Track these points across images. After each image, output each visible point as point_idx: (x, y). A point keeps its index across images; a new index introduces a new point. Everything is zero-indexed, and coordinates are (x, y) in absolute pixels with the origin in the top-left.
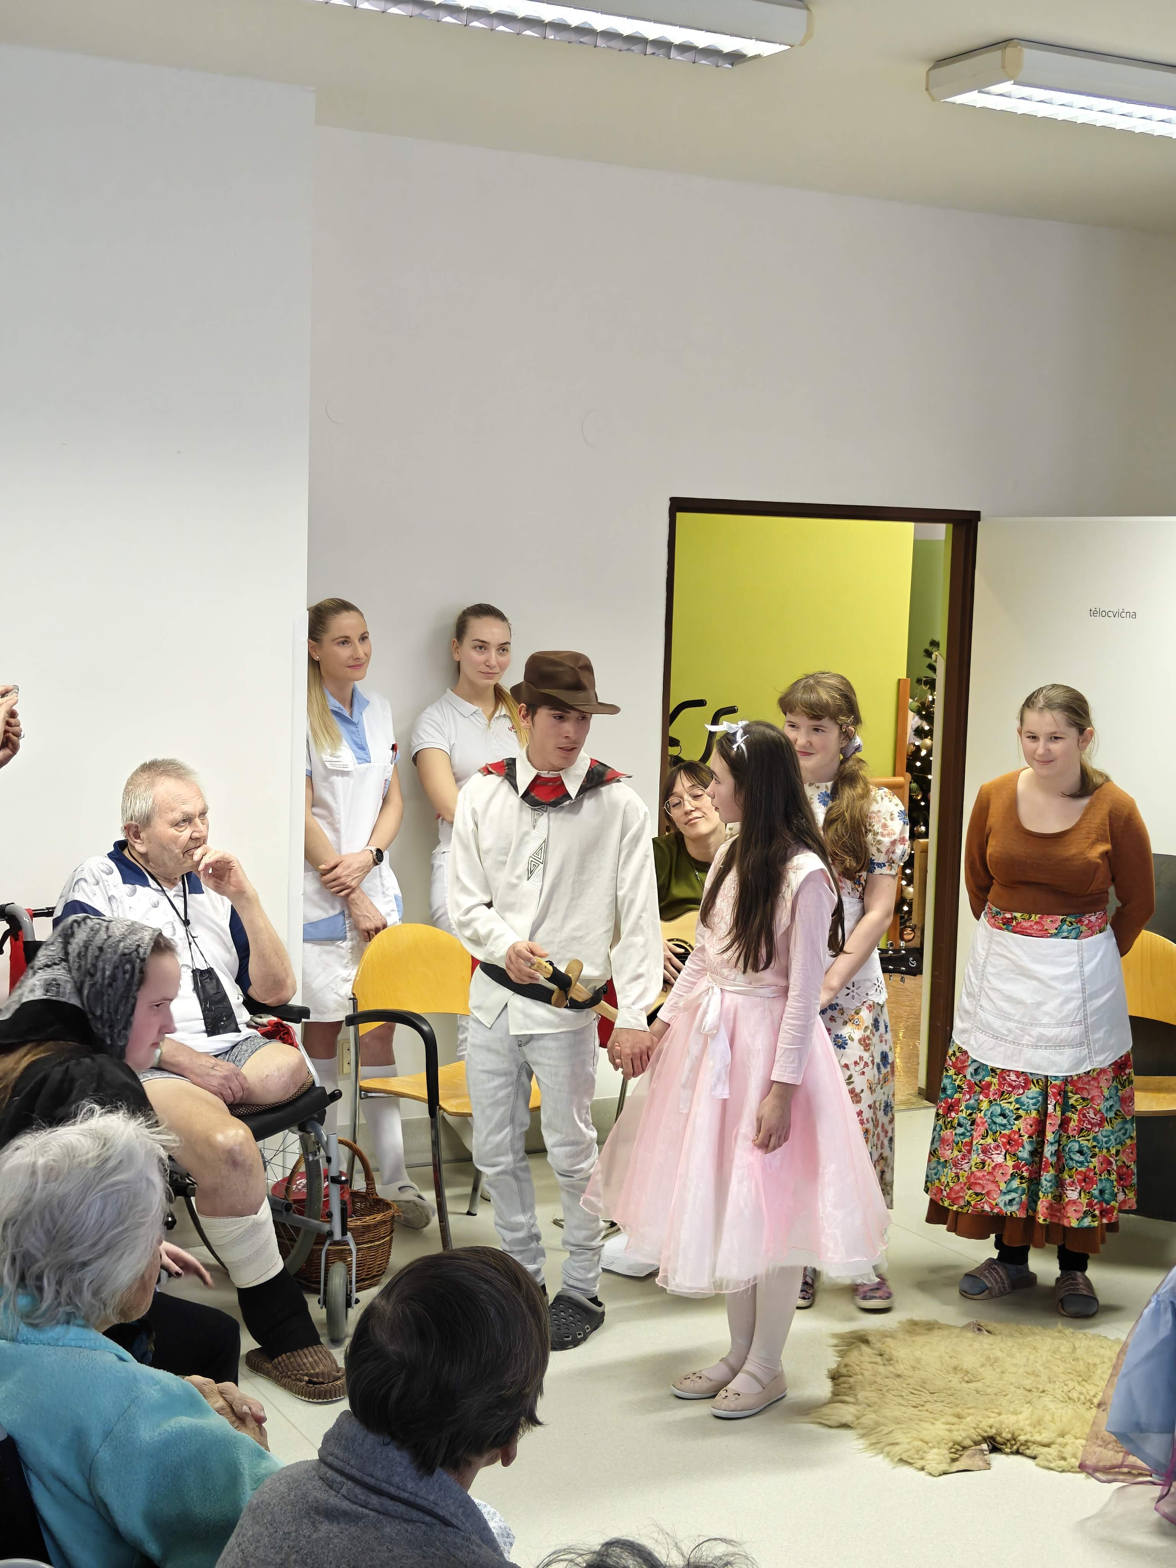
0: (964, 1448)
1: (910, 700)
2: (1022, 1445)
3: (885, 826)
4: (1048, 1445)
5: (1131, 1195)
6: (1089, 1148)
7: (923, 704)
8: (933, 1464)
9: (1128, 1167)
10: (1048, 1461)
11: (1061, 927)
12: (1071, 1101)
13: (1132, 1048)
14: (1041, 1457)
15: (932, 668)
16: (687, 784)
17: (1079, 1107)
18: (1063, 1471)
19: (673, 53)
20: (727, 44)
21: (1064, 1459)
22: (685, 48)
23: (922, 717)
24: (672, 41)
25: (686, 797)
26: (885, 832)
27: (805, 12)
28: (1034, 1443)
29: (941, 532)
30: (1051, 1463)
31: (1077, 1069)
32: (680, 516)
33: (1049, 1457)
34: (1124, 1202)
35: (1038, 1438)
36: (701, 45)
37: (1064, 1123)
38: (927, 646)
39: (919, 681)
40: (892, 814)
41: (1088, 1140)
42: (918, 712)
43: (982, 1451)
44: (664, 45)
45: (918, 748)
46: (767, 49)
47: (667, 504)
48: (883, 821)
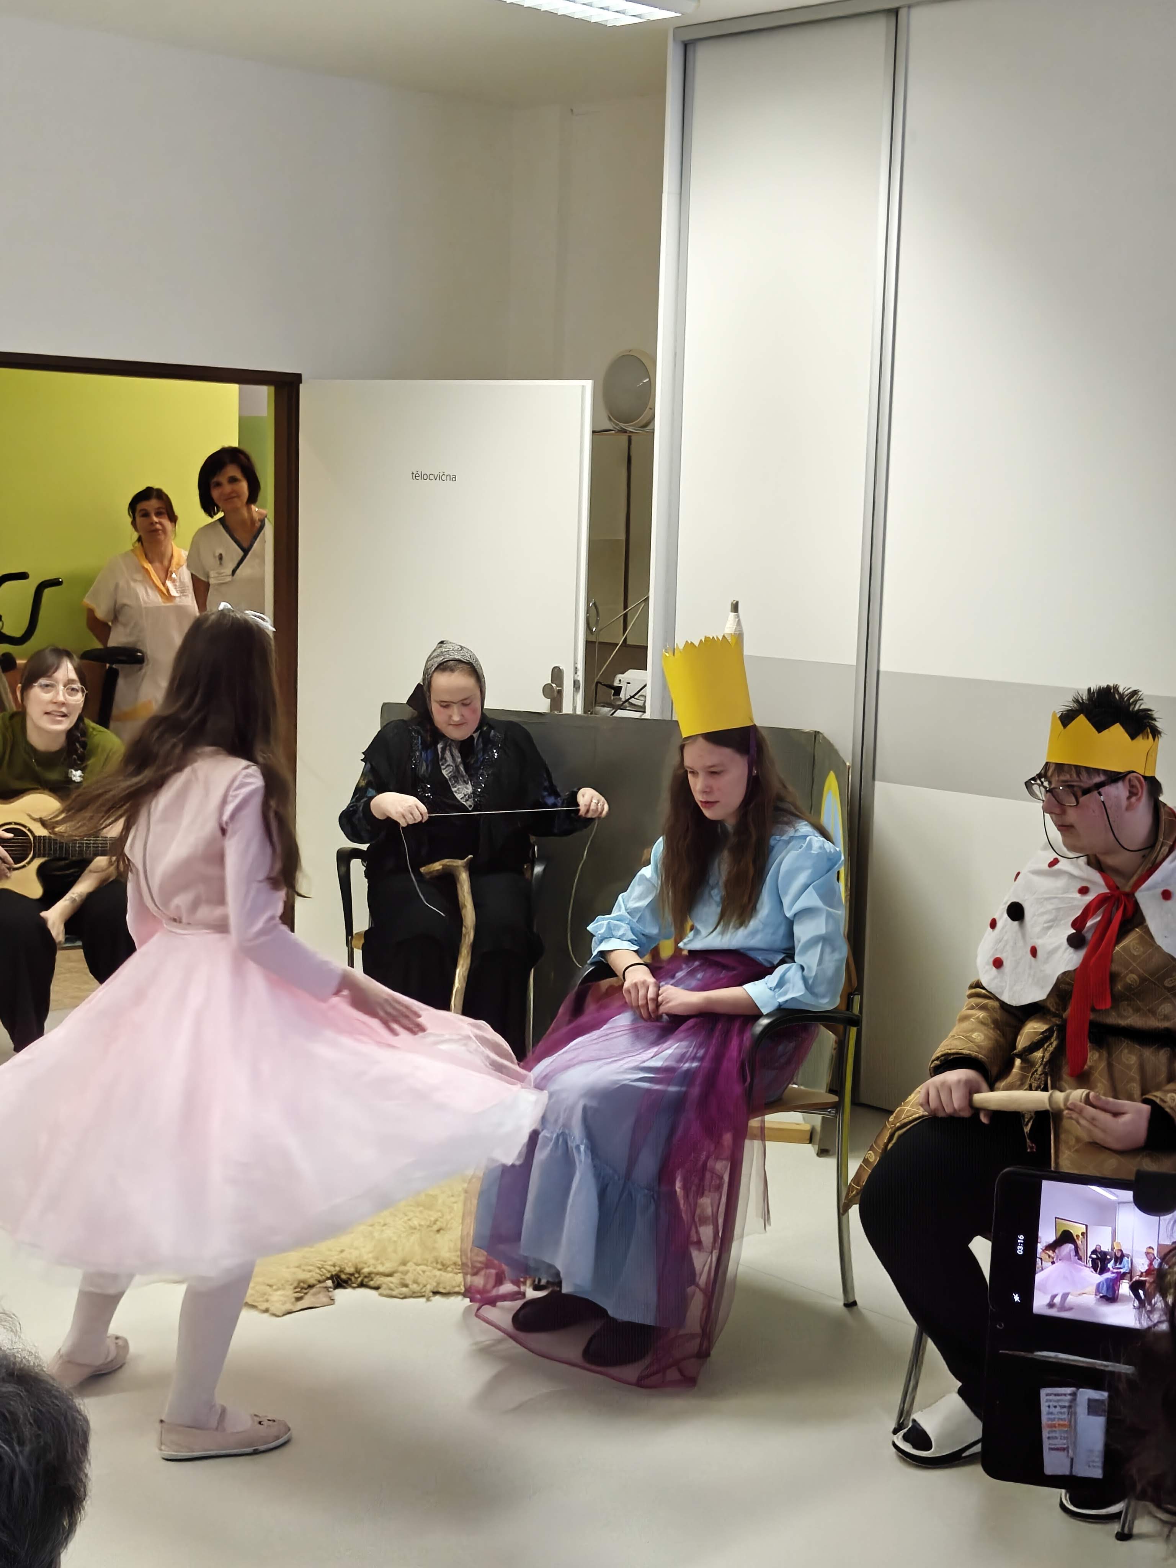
0: (311, 1287)
2: (366, 1277)
4: (390, 1275)
8: (278, 1305)
10: (391, 1289)
14: (384, 1286)
18: (405, 1297)
21: (406, 1286)
25: (62, 687)
28: (378, 1274)
30: (394, 1291)
33: (392, 1286)
35: (381, 1269)
43: (327, 1288)
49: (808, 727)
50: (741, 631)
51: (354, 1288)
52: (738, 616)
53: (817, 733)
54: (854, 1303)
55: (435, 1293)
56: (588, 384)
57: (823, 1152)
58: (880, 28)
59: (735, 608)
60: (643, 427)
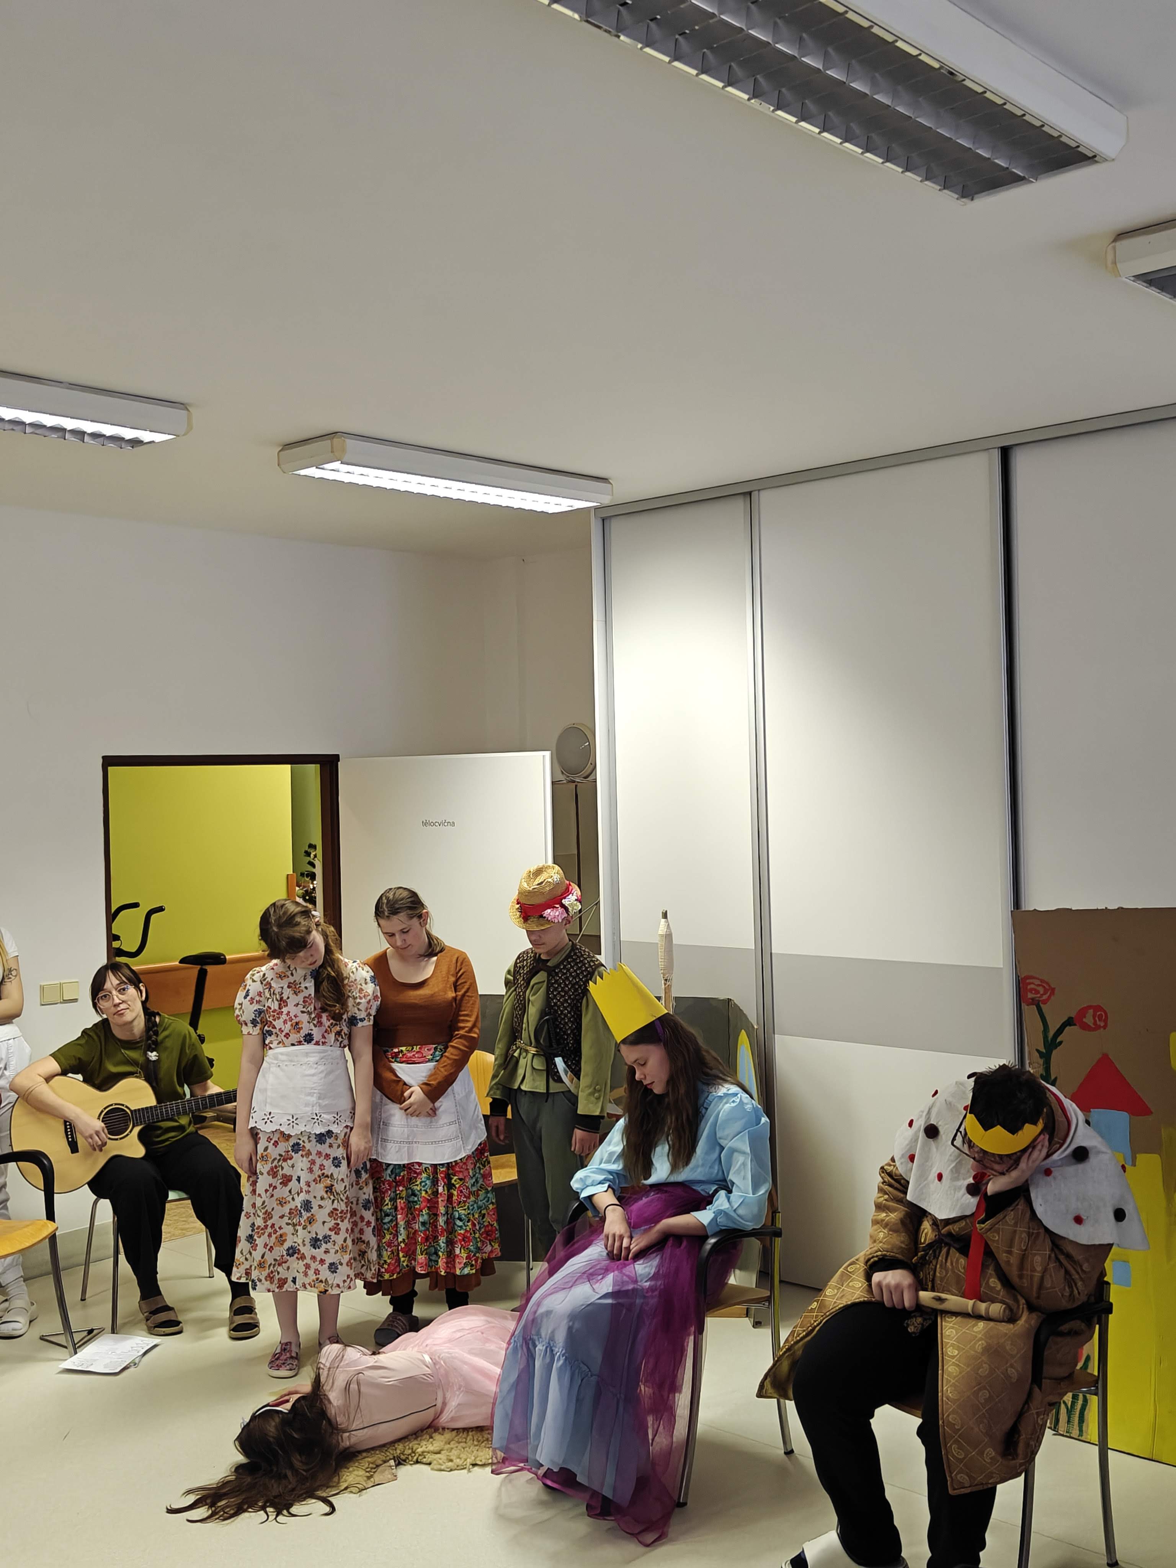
0: (378, 1466)
1: (297, 888)
2: (420, 1455)
3: (361, 990)
4: (439, 1453)
5: (496, 1246)
6: (465, 1216)
7: (306, 891)
9: (492, 1225)
10: (440, 1464)
11: (434, 1053)
12: (453, 1181)
13: (487, 1137)
14: (435, 1462)
15: (312, 864)
16: (116, 982)
17: (457, 1186)
18: (451, 1470)
19: (87, 439)
20: (128, 433)
21: (451, 1461)
22: (95, 436)
24: (85, 430)
25: (114, 992)
26: (362, 995)
27: (185, 412)
28: (429, 1452)
29: (312, 770)
30: (442, 1465)
31: (456, 1156)
32: (111, 769)
33: (441, 1461)
34: (492, 1252)
36: (109, 434)
37: (450, 1196)
38: (307, 848)
39: (302, 875)
40: (366, 980)
41: (465, 1210)
43: (390, 1466)
44: (80, 434)
46: (159, 437)
47: (100, 761)
48: (359, 986)
49: (722, 997)
50: (671, 931)
51: (411, 1464)
52: (668, 922)
53: (729, 1000)
54: (792, 1451)
55: (474, 1465)
56: (547, 754)
57: (757, 1324)
58: (739, 506)
59: (665, 915)
60: (586, 777)
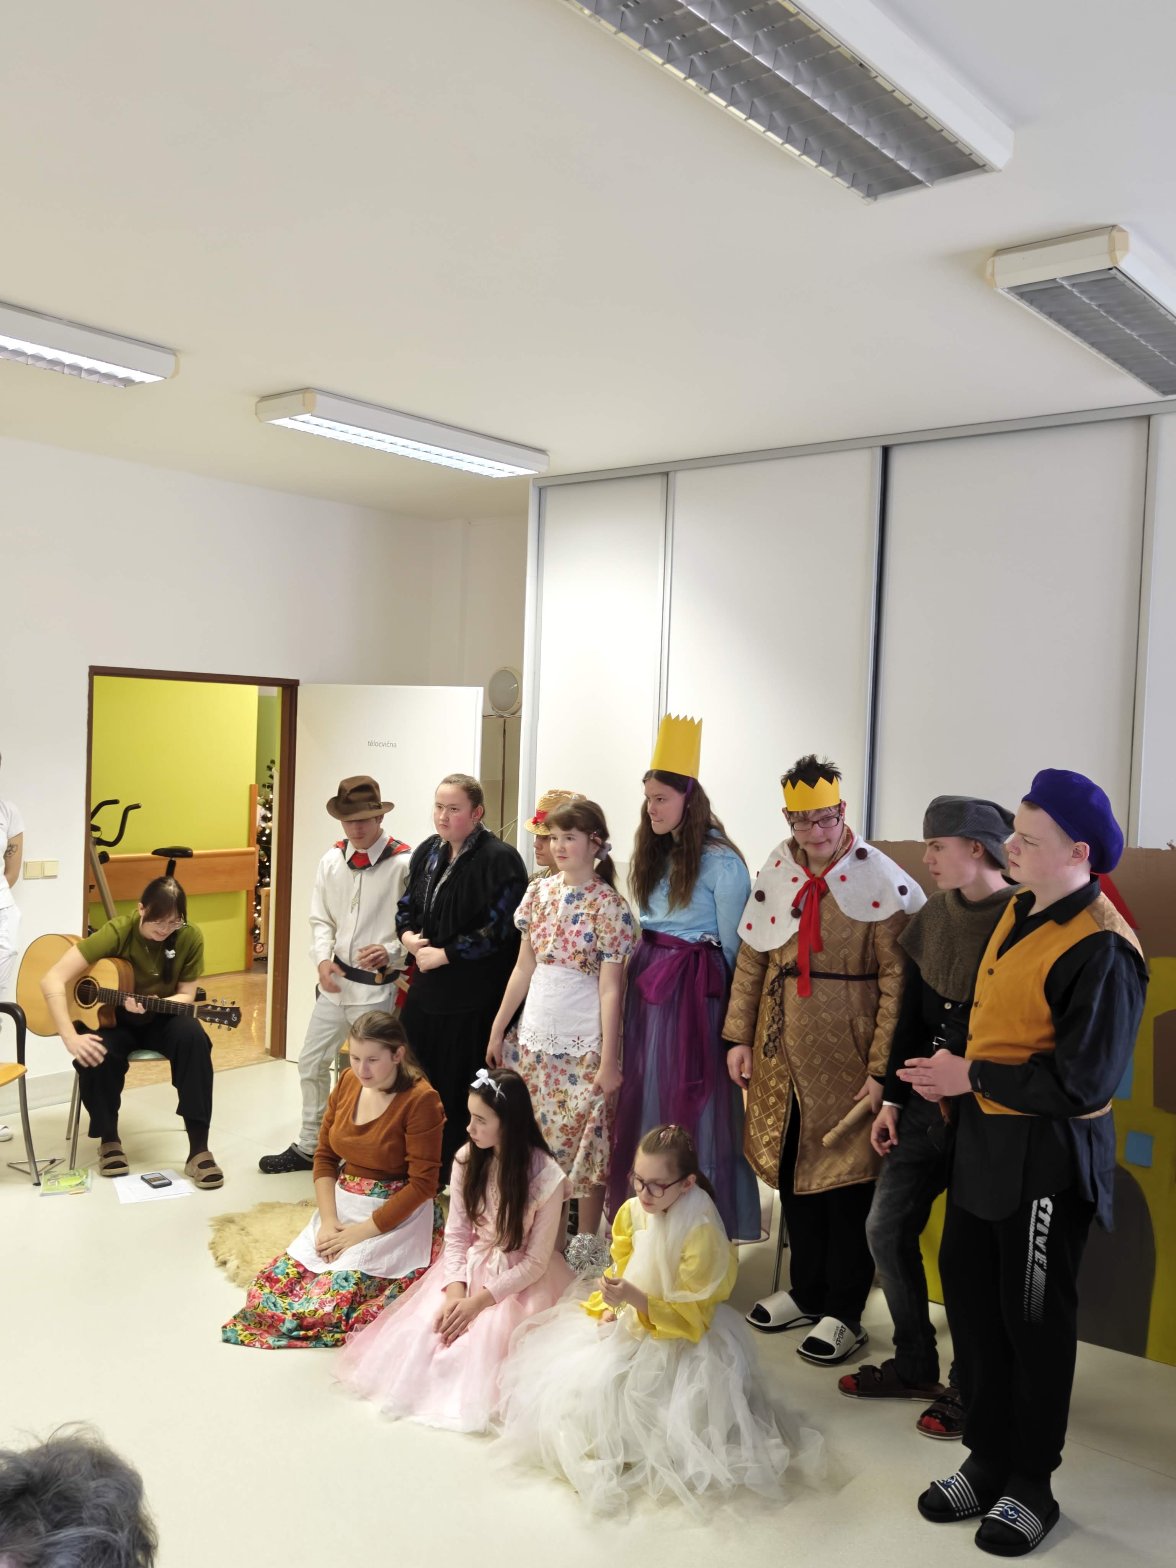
1: (259, 798)
7: (267, 801)
15: (272, 777)
19: (83, 375)
20: (122, 372)
22: (91, 372)
23: (267, 809)
24: (82, 366)
27: (173, 357)
29: (275, 692)
32: (96, 678)
36: (103, 371)
38: (269, 764)
39: (264, 786)
42: (264, 806)
44: (77, 369)
45: (264, 829)
46: (149, 378)
47: (87, 670)
56: (480, 690)
60: (514, 714)
